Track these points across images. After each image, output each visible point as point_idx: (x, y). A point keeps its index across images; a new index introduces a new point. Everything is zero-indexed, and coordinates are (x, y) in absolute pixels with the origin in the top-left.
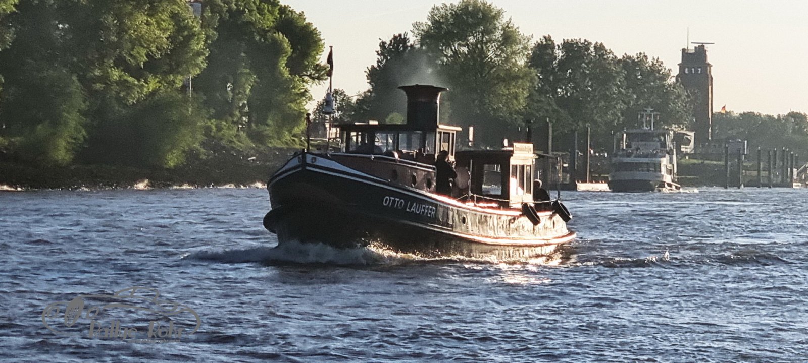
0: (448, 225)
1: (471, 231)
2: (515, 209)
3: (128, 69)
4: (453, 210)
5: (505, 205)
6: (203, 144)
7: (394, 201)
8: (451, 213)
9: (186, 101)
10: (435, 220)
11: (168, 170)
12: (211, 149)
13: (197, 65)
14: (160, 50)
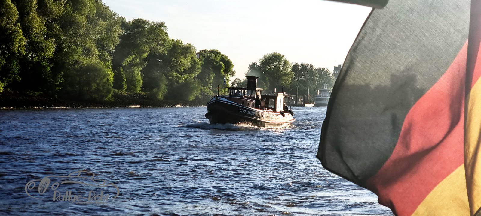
0: (258, 117)
1: (265, 119)
2: (278, 112)
3: (178, 73)
4: (260, 113)
5: (275, 111)
6: (200, 94)
7: (243, 111)
8: (259, 114)
9: (195, 82)
10: (254, 116)
11: (190, 101)
12: (202, 95)
13: (198, 71)
14: (188, 67)
